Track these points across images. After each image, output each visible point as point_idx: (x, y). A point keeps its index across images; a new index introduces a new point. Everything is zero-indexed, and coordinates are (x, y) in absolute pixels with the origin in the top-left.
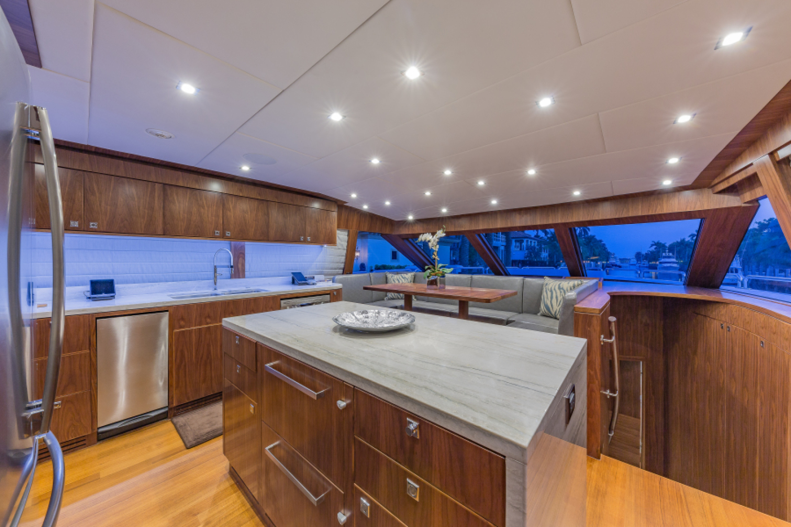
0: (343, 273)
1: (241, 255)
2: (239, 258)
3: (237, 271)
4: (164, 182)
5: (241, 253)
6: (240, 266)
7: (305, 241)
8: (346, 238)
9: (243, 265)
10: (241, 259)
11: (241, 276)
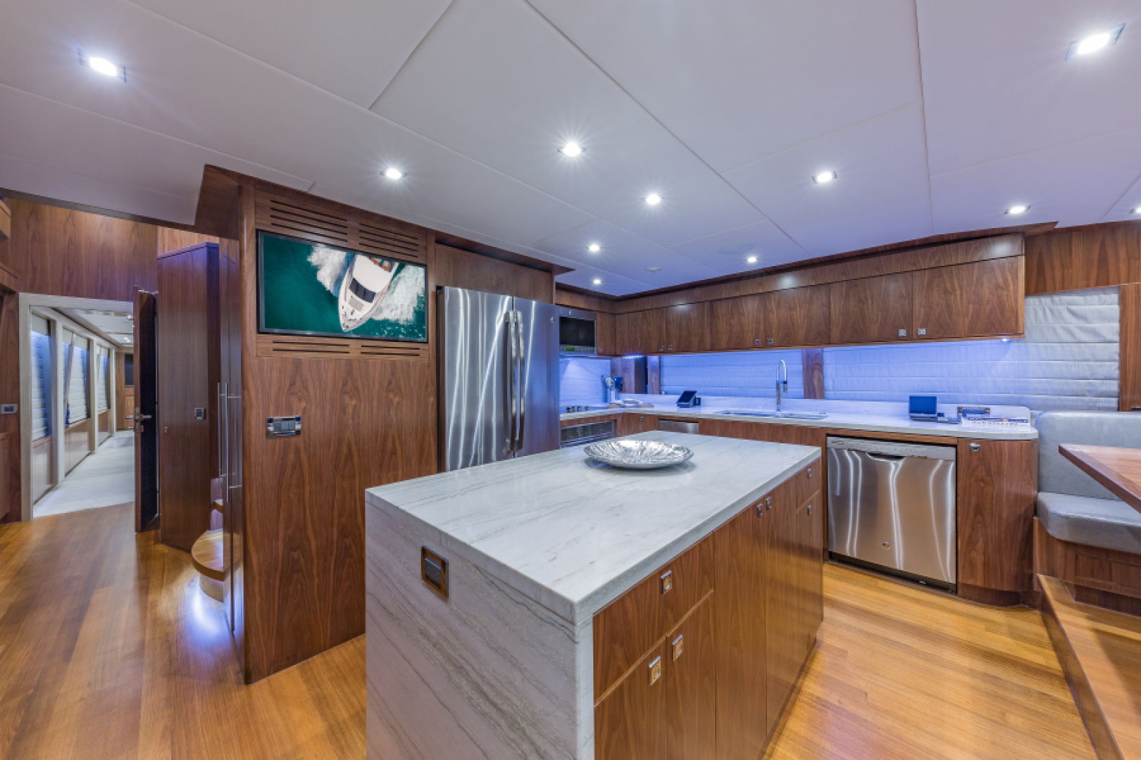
0: (1121, 408)
1: (817, 367)
2: (813, 371)
3: (814, 390)
4: (710, 299)
5: (816, 364)
6: (816, 382)
7: (911, 338)
8: (1116, 309)
9: (821, 381)
10: (816, 372)
11: (818, 395)
